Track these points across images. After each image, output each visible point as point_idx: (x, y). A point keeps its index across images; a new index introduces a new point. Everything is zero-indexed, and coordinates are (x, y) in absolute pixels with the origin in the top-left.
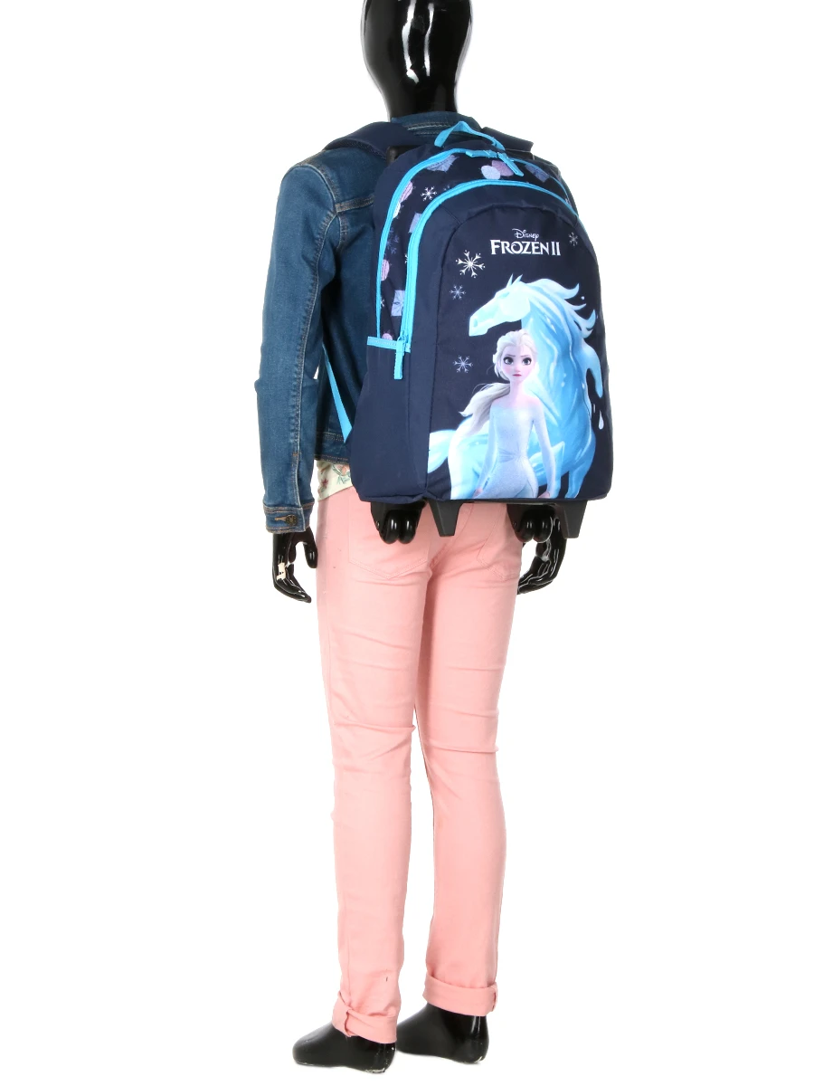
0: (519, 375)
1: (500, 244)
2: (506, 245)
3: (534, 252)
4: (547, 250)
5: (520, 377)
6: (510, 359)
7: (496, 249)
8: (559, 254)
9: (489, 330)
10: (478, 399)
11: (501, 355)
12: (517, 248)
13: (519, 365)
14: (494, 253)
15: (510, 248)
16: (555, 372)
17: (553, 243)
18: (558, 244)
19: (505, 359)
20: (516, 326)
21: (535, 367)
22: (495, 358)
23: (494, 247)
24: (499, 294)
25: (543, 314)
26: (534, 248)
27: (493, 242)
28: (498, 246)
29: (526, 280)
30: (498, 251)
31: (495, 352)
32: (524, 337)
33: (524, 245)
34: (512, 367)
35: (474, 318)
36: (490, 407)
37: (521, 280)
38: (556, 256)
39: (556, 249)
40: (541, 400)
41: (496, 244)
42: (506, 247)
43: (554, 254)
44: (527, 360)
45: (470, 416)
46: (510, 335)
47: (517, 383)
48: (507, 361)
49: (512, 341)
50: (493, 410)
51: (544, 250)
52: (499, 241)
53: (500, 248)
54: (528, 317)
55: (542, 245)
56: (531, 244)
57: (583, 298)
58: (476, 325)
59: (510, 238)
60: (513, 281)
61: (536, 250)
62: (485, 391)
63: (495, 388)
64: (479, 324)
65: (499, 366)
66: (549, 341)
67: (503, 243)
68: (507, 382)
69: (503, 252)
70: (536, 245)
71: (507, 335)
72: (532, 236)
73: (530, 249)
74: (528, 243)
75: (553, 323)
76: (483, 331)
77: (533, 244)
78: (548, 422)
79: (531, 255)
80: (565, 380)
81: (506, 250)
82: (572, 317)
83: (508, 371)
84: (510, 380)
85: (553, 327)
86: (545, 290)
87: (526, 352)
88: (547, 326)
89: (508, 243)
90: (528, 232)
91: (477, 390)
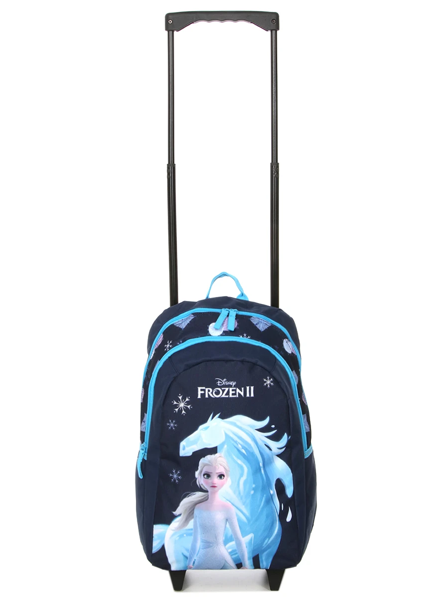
0: (215, 487)
1: (204, 390)
2: (209, 391)
3: (231, 396)
4: (242, 394)
5: (216, 489)
6: (208, 475)
7: (201, 394)
8: (252, 395)
9: (194, 453)
10: (186, 502)
11: (201, 472)
12: (217, 393)
13: (216, 480)
14: (199, 397)
15: (212, 393)
16: (245, 483)
17: (248, 388)
18: (252, 388)
19: (204, 475)
20: (214, 451)
21: (228, 481)
22: (197, 473)
23: (200, 392)
24: (201, 427)
25: (236, 442)
26: (231, 392)
27: (199, 388)
28: (203, 392)
29: (223, 417)
30: (203, 395)
31: (197, 469)
32: (219, 459)
33: (223, 391)
34: (209, 480)
35: (183, 444)
36: (194, 509)
37: (219, 417)
38: (250, 397)
39: (250, 392)
40: (232, 504)
41: (202, 390)
42: (210, 393)
43: (248, 395)
44: (221, 476)
45: (180, 515)
46: (209, 457)
47: (214, 493)
48: (205, 476)
49: (209, 461)
50: (196, 512)
51: (239, 394)
52: (204, 388)
53: (205, 393)
54: (223, 444)
55: (238, 390)
56: (229, 390)
57: (273, 426)
58: (184, 449)
59: (213, 385)
60: (212, 418)
61: (233, 394)
62: (190, 497)
63: (198, 495)
64: (187, 447)
65: (201, 480)
66: (239, 462)
67: (207, 389)
68: (207, 491)
69: (207, 396)
70: (233, 390)
71: (206, 457)
72: (231, 383)
73: (228, 393)
74: (227, 389)
75: (243, 447)
76: (190, 454)
77: (231, 389)
78: (239, 520)
79: (229, 398)
80: (254, 489)
81: (208, 394)
82: (263, 441)
83: (207, 483)
84: (209, 490)
85: (244, 451)
86: (238, 424)
87: (221, 470)
88: (239, 450)
89: (211, 390)
90: (228, 380)
91: (185, 497)
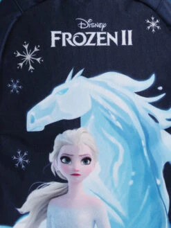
0: (77, 175)
1: (60, 36)
2: (67, 36)
3: (99, 44)
4: (115, 40)
5: (78, 178)
6: (67, 159)
7: (56, 41)
8: (130, 43)
9: (47, 127)
10: (35, 196)
11: (57, 154)
12: (80, 39)
13: (78, 165)
14: (53, 45)
15: (72, 40)
16: (121, 168)
17: (124, 32)
18: (130, 32)
19: (62, 158)
20: (75, 124)
21: (96, 168)
22: (51, 156)
23: (54, 39)
24: (57, 90)
25: (107, 111)
26: (99, 39)
27: (53, 33)
28: (58, 38)
29: (87, 75)
30: (59, 43)
31: (51, 150)
32: (83, 135)
33: (88, 36)
34: (70, 166)
35: (31, 114)
36: (47, 206)
37: (82, 75)
38: (127, 46)
39: (127, 38)
40: (102, 199)
41: (56, 35)
42: (68, 39)
43: (124, 43)
44: (86, 160)
45: (27, 213)
46: (68, 133)
47: (76, 183)
48: (64, 160)
49: (69, 139)
50: (50, 209)
51: (111, 41)
52: (59, 32)
53: (61, 40)
54: (88, 114)
55: (109, 36)
56: (96, 35)
57: (160, 88)
58: (33, 121)
59: (74, 29)
60: (73, 76)
61: (102, 41)
62: (41, 189)
63: (53, 187)
64: (37, 119)
65: (57, 166)
66: (113, 139)
67: (64, 34)
68: (65, 181)
69: (64, 44)
70: (102, 36)
71: (64, 133)
72: (99, 25)
73: (95, 40)
74: (93, 34)
75: (119, 119)
76: (41, 128)
77: (99, 34)
78: (112, 222)
79: (96, 47)
80: (133, 178)
81: (66, 42)
82: (146, 109)
83: (66, 170)
84: (68, 180)
85: (118, 124)
87: (86, 151)
88: (111, 123)
89: (70, 35)
90: (95, 21)
91: (34, 188)
